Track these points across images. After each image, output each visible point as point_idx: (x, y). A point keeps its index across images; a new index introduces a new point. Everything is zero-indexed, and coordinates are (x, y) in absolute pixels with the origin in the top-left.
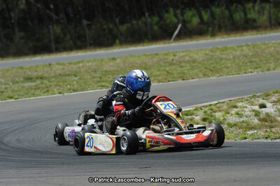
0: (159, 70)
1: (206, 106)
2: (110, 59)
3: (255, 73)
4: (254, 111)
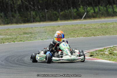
0: (81, 32)
1: (109, 48)
2: (57, 26)
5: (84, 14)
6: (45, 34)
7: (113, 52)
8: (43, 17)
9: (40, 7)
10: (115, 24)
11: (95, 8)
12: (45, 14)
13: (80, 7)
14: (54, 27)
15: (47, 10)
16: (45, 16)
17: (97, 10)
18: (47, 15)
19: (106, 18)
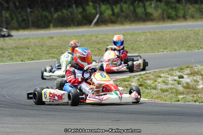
0: (91, 47)
1: (137, 75)
2: (48, 38)
3: (165, 52)
4: (175, 80)
5: (95, 17)
6: (28, 50)
7: (144, 82)
8: (24, 20)
9: (17, 4)
10: (148, 34)
11: (114, 7)
12: (27, 16)
13: (88, 5)
14: (43, 38)
15: (30, 8)
16: (28, 20)
17: (117, 10)
18: (30, 18)
19: (133, 24)
